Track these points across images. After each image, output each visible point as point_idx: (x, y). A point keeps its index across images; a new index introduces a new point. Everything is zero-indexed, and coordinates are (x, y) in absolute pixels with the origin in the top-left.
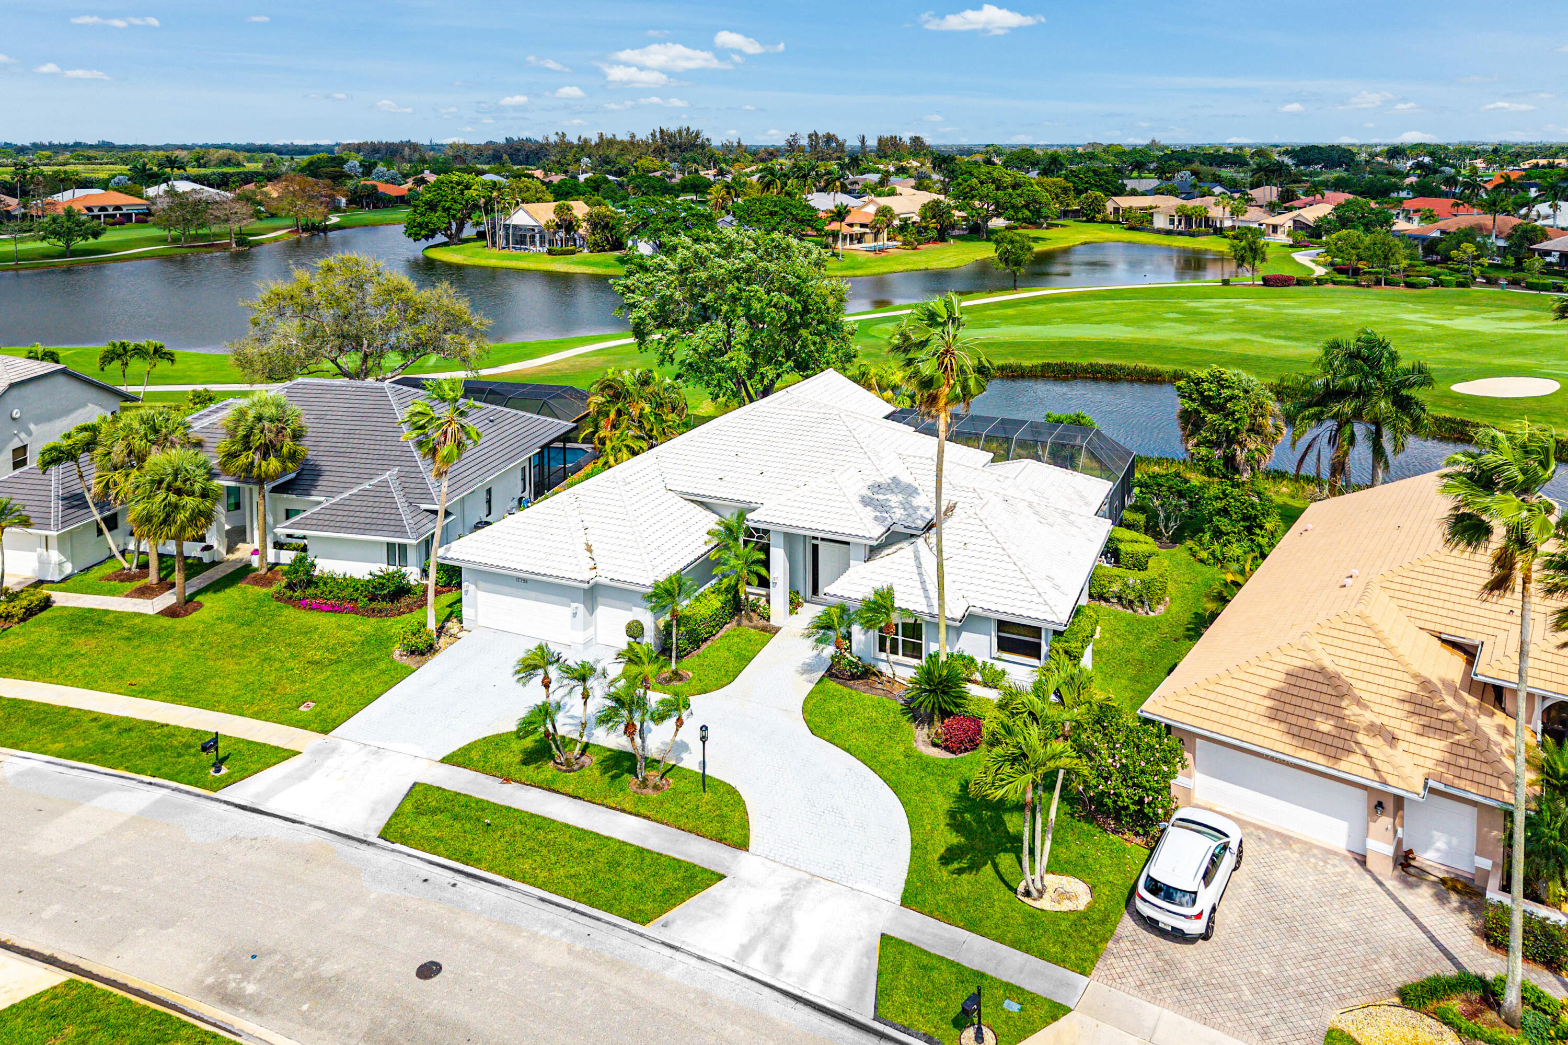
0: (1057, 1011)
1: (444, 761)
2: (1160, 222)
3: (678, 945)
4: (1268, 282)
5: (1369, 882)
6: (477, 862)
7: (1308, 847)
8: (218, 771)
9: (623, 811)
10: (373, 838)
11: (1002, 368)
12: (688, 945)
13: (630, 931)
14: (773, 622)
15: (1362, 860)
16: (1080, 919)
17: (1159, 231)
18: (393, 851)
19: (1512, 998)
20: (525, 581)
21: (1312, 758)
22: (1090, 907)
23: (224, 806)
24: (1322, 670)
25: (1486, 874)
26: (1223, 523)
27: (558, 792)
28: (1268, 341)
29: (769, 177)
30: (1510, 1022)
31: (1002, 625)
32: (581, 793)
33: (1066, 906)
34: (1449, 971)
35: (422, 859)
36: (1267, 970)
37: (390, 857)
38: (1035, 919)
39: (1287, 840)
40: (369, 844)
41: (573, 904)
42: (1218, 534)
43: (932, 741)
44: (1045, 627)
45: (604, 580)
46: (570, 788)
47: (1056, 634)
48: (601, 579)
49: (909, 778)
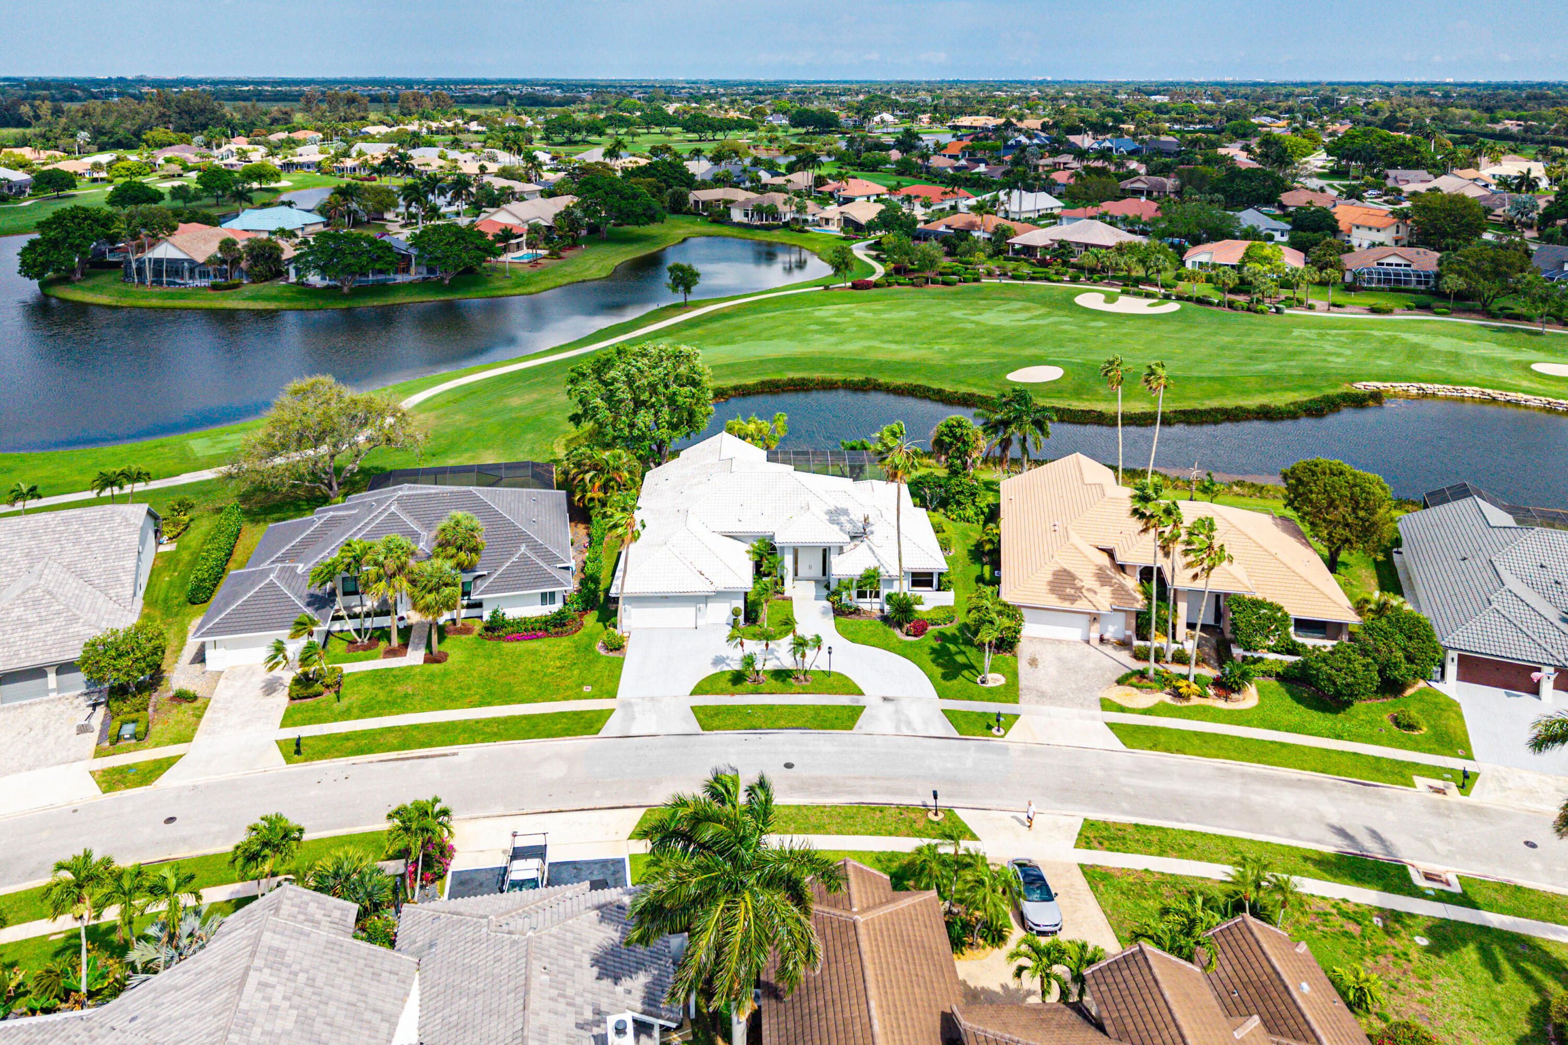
0: (1017, 717)
2: (737, 215)
3: (872, 733)
4: (855, 286)
5: (1093, 650)
6: (761, 728)
7: (1068, 642)
9: (799, 693)
10: (701, 732)
11: (735, 388)
13: (849, 734)
14: (786, 594)
15: (1088, 642)
16: (1006, 686)
17: (739, 225)
18: (717, 734)
19: (1151, 672)
20: (667, 597)
21: (1066, 605)
22: (1007, 681)
24: (1065, 570)
25: (1130, 637)
26: (961, 498)
27: (764, 694)
28: (886, 346)
30: (1151, 681)
31: (914, 574)
32: (774, 692)
33: (998, 684)
34: (1129, 671)
35: (733, 733)
36: (1074, 686)
37: (719, 737)
38: (990, 691)
39: (1060, 641)
40: (700, 735)
42: (959, 503)
43: (907, 634)
44: (936, 572)
45: (721, 589)
46: (767, 690)
47: (940, 574)
48: (719, 589)
49: (908, 651)
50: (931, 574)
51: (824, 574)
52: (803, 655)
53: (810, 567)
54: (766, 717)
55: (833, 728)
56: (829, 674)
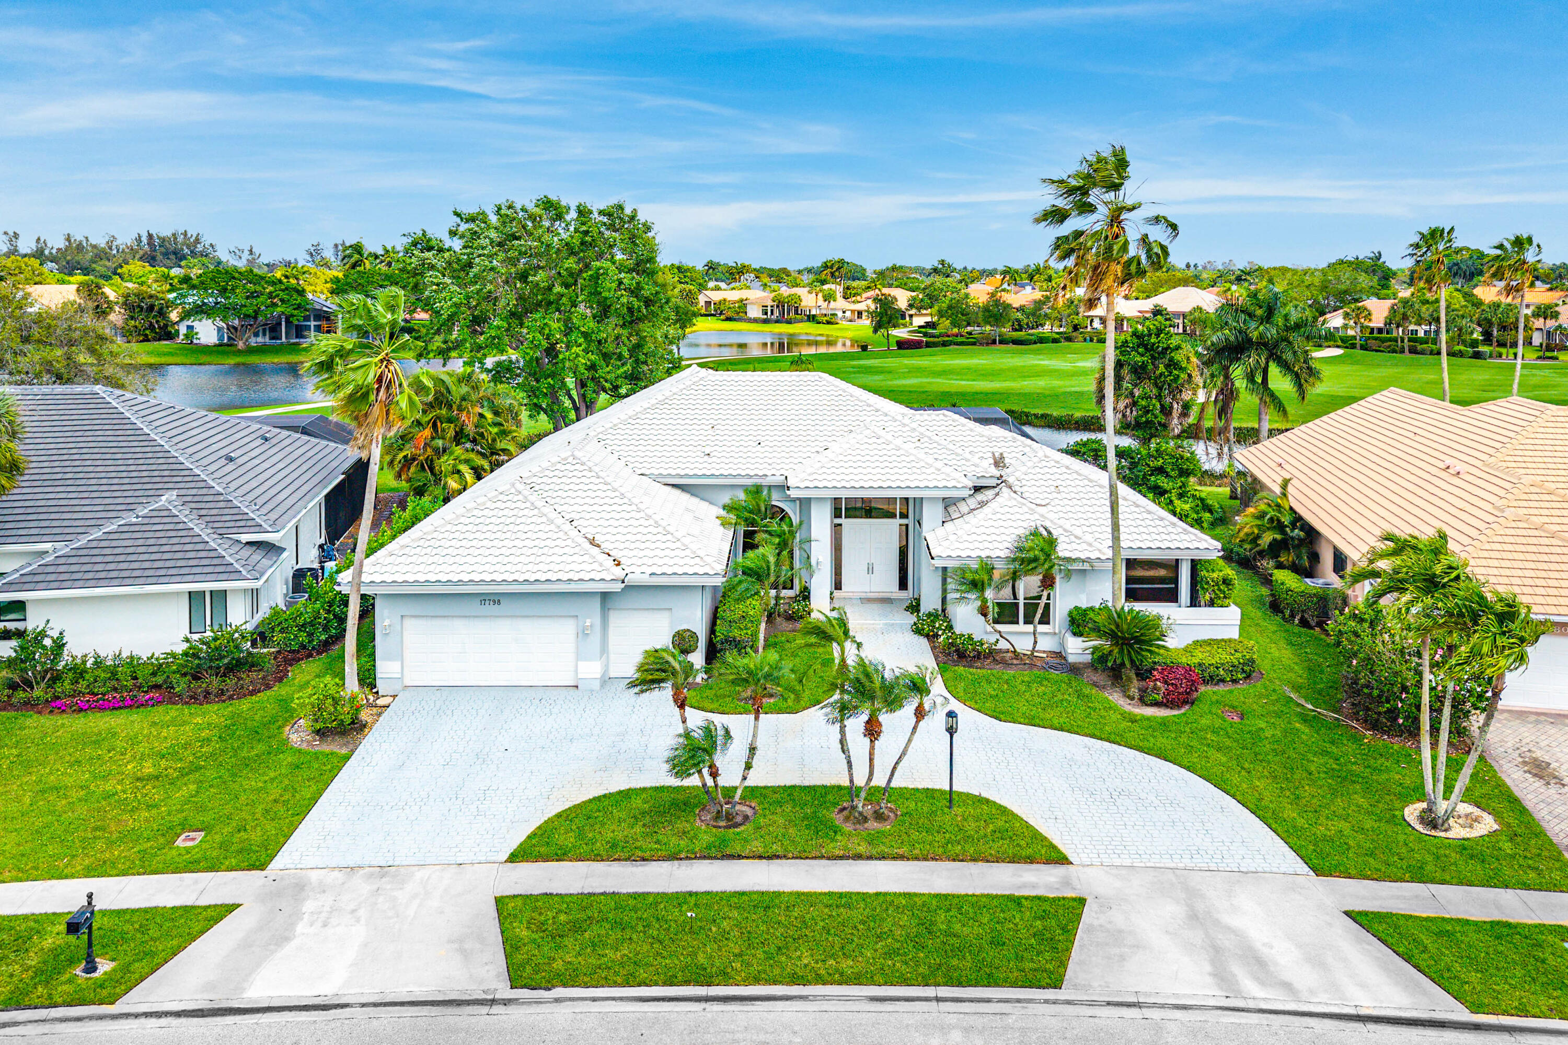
1: (513, 858)
2: (754, 312)
3: (1133, 999)
6: (725, 978)
8: (91, 967)
9: (858, 857)
10: (506, 992)
12: (1146, 994)
13: (1046, 1001)
17: (755, 321)
18: (557, 1000)
23: (153, 1022)
27: (740, 857)
29: (356, 256)
32: (776, 848)
35: (621, 999)
37: (565, 1010)
40: (506, 1002)
41: (930, 992)
43: (1143, 701)
44: (1186, 557)
45: (638, 577)
46: (757, 846)
47: (1194, 564)
48: (633, 579)
49: (1162, 741)
50: (1175, 565)
51: (903, 585)
52: (872, 730)
53: (870, 570)
54: (748, 938)
55: (992, 982)
56: (951, 797)
